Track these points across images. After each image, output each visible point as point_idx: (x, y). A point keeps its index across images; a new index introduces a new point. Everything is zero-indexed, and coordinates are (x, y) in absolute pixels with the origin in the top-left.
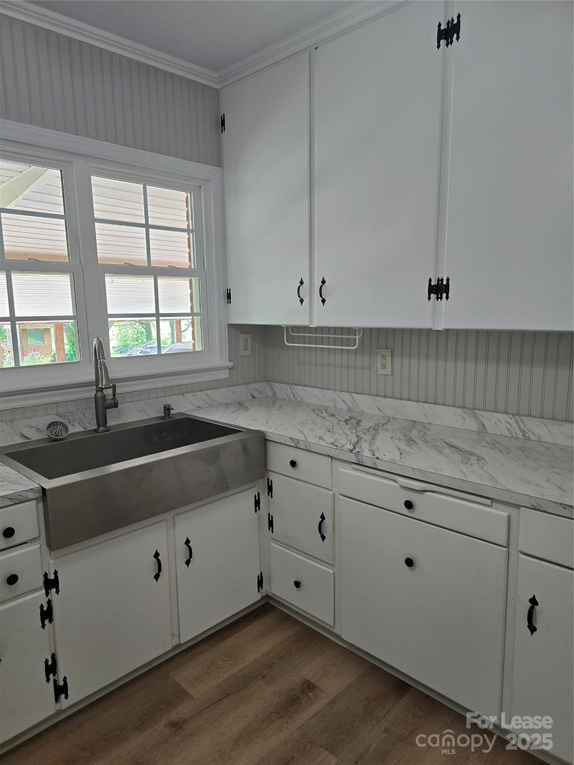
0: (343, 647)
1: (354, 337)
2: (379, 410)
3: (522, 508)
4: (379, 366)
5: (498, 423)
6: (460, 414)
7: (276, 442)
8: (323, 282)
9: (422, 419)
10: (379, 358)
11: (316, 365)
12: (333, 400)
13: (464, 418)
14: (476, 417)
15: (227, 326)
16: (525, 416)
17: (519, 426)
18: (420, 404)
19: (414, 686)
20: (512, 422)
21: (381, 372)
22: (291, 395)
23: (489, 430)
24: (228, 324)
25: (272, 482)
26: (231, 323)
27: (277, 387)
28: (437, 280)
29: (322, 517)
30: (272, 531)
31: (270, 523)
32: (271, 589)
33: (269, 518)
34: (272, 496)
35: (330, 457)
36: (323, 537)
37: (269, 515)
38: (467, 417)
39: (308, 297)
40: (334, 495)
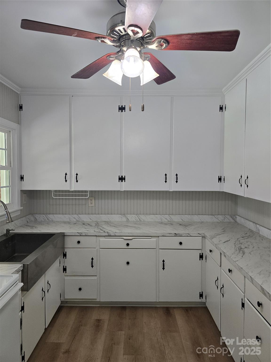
0: (98, 306)
1: (87, 194)
2: (90, 219)
3: (159, 237)
4: (89, 203)
5: (132, 218)
6: (120, 216)
7: (69, 236)
8: (77, 174)
9: (107, 220)
10: (89, 200)
11: (59, 205)
12: (69, 218)
13: (122, 218)
14: (125, 216)
15: (20, 191)
16: (139, 214)
17: (138, 217)
18: (106, 215)
19: (127, 306)
20: (136, 217)
21: (90, 205)
22: (46, 219)
23: (130, 220)
25: (66, 252)
26: (23, 189)
27: (37, 216)
28: (121, 176)
29: (92, 259)
30: (66, 272)
31: (65, 270)
32: (64, 297)
33: (64, 268)
34: (66, 258)
35: (96, 236)
36: (92, 266)
37: (64, 266)
38: (123, 217)
39: (69, 180)
40: (97, 250)
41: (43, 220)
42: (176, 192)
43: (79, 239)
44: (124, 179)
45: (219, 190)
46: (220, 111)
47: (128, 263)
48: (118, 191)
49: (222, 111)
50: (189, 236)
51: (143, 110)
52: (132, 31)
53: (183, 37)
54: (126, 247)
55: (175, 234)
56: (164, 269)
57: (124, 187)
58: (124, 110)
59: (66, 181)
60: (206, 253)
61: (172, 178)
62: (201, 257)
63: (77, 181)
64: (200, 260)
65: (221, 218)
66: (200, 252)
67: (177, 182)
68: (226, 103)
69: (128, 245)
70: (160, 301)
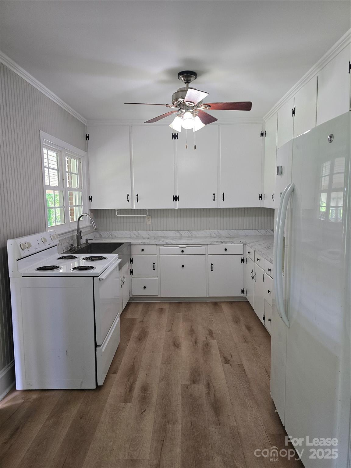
0: (159, 301)
1: (146, 212)
4: (147, 221)
6: (175, 232)
7: (135, 245)
8: (137, 195)
10: (147, 219)
12: (130, 234)
14: (179, 232)
15: (89, 210)
16: (191, 230)
17: (190, 233)
18: (162, 231)
21: (148, 223)
24: (90, 209)
25: (132, 258)
26: (92, 209)
27: (102, 233)
28: (175, 196)
29: (154, 263)
30: (133, 275)
31: (132, 272)
32: (132, 294)
33: (131, 271)
34: (132, 263)
35: (157, 245)
36: (154, 269)
37: (131, 270)
38: (177, 233)
39: (131, 200)
40: (158, 256)
41: (107, 236)
42: (224, 209)
43: (143, 247)
44: (178, 198)
45: (260, 206)
46: (261, 137)
47: (183, 266)
48: (172, 209)
49: (263, 137)
50: (233, 243)
51: (195, 149)
52: (189, 104)
53: (219, 104)
54: (181, 253)
55: (221, 242)
56: (212, 270)
57: (178, 205)
58: (177, 138)
59: (128, 201)
60: (247, 256)
61: (219, 197)
62: (243, 260)
63: (138, 201)
64: (242, 263)
65: (263, 231)
66: (242, 256)
67: (223, 200)
68: (266, 130)
69: (183, 251)
70: (209, 296)
